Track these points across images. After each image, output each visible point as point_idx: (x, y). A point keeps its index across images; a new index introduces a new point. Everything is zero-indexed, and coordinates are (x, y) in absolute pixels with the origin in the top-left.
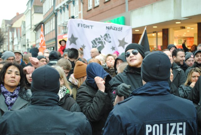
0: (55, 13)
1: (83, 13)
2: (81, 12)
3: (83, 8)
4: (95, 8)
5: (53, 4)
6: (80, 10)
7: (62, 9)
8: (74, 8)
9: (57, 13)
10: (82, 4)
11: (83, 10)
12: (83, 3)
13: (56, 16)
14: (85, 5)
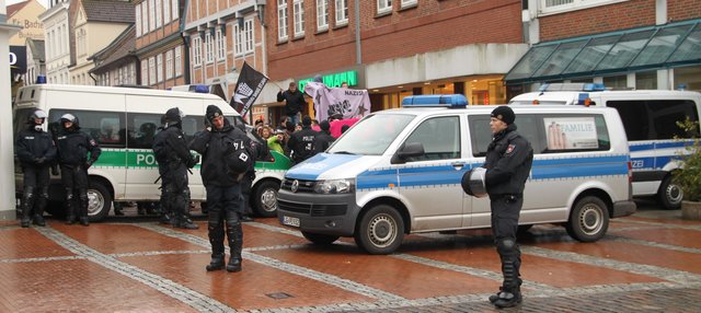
0: (184, 38)
1: (268, 48)
2: (262, 44)
3: (267, 36)
4: (294, 41)
5: (176, 15)
6: (257, 40)
7: (207, 31)
8: (243, 33)
9: (189, 38)
10: (263, 28)
11: (267, 42)
12: (266, 27)
13: (187, 44)
14: (272, 32)
